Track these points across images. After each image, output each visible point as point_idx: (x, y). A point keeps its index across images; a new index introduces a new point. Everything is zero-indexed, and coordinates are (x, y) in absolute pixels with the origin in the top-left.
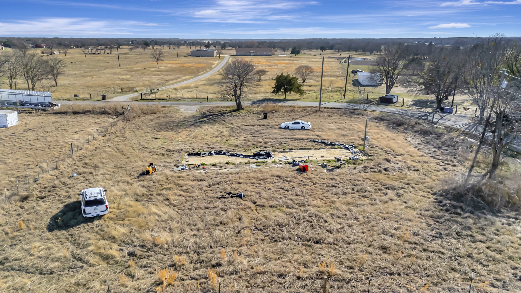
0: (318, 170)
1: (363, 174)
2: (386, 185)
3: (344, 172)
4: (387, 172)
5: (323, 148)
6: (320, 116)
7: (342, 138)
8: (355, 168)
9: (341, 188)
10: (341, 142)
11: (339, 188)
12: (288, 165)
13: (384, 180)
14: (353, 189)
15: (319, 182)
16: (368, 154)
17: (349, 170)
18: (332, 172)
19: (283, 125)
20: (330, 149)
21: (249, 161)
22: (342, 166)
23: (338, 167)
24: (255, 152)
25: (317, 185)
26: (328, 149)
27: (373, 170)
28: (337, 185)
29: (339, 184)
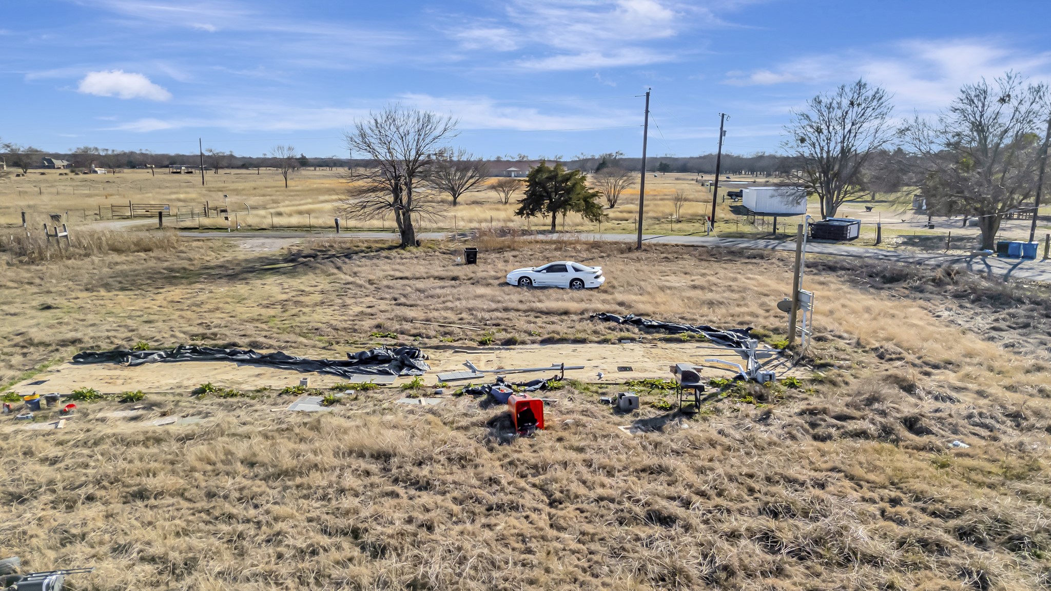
0: (592, 424)
1: (807, 445)
2: (959, 513)
3: (715, 435)
4: (924, 439)
5: (632, 340)
6: (639, 260)
7: (705, 310)
8: (765, 418)
9: (702, 533)
10: (701, 322)
11: (687, 528)
12: (466, 400)
13: (929, 481)
14: (769, 541)
15: (582, 490)
16: (811, 361)
17: (738, 426)
18: (655, 436)
19: (514, 275)
20: (659, 344)
21: (304, 383)
22: (705, 407)
23: (687, 413)
24: (354, 351)
25: (568, 511)
26: (650, 342)
27: (851, 426)
28: (674, 508)
29: (687, 504)
